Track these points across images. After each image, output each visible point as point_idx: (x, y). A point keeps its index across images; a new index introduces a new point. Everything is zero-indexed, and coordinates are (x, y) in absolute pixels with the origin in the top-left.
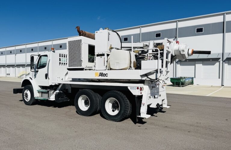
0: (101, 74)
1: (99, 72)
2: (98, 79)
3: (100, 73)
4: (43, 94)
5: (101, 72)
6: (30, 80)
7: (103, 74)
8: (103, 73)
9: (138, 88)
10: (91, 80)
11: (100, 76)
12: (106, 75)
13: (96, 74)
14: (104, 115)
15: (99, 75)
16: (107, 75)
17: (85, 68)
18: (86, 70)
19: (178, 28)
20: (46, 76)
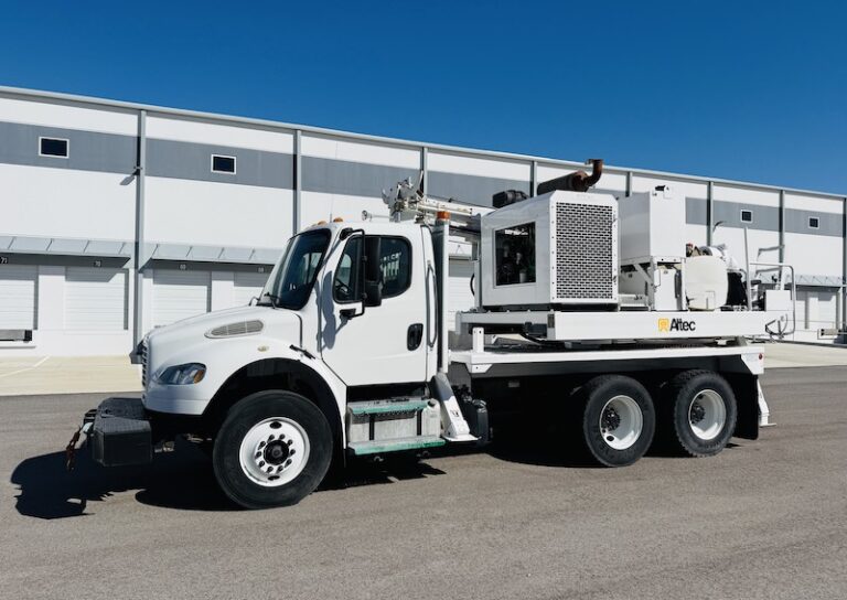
0: (677, 324)
1: (669, 317)
3: (674, 320)
4: (377, 424)
5: (676, 316)
6: (305, 360)
7: (681, 322)
8: (683, 320)
9: (760, 357)
11: (674, 330)
12: (689, 325)
13: (662, 322)
15: (672, 327)
16: (692, 326)
17: (623, 305)
18: (623, 309)
19: (147, 139)
20: (414, 336)
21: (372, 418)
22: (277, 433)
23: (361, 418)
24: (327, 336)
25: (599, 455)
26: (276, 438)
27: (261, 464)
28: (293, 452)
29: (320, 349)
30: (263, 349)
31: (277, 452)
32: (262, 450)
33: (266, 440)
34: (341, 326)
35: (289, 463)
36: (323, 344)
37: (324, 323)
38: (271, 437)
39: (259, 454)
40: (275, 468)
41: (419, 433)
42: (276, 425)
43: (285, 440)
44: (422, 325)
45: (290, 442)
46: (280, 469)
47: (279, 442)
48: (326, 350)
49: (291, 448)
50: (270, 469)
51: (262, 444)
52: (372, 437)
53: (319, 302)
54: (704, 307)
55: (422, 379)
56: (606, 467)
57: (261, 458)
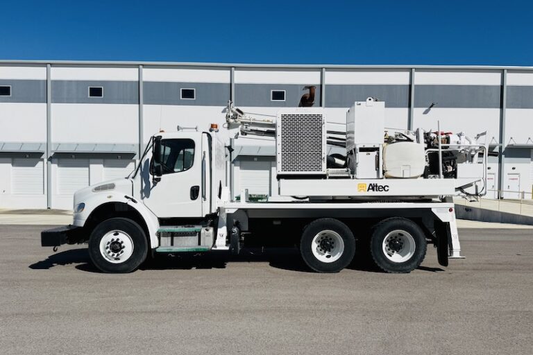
0: (374, 187)
1: (368, 183)
2: (349, 197)
3: (371, 184)
4: (175, 238)
5: (373, 182)
7: (376, 186)
8: (378, 185)
9: (451, 210)
10: (331, 198)
11: (371, 191)
12: (384, 188)
13: (361, 186)
14: (380, 263)
15: (369, 189)
16: (386, 188)
18: (330, 178)
19: (235, 84)
20: (194, 193)
21: (173, 235)
22: (115, 238)
23: (166, 234)
24: (146, 192)
25: (311, 265)
26: (115, 240)
27: (109, 252)
28: (124, 247)
29: (142, 198)
30: (110, 197)
31: (116, 247)
32: (109, 245)
33: (110, 241)
34: (153, 186)
35: (122, 252)
36: (144, 195)
37: (144, 185)
38: (113, 240)
39: (107, 248)
40: (116, 254)
41: (199, 244)
42: (116, 234)
43: (120, 241)
44: (198, 187)
45: (122, 242)
46: (118, 255)
47: (117, 242)
48: (145, 199)
49: (123, 245)
50: (113, 255)
51: (109, 243)
52: (172, 244)
53: (142, 174)
54: (401, 176)
55: (199, 216)
56: (315, 272)
57: (109, 250)
